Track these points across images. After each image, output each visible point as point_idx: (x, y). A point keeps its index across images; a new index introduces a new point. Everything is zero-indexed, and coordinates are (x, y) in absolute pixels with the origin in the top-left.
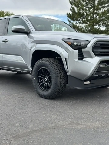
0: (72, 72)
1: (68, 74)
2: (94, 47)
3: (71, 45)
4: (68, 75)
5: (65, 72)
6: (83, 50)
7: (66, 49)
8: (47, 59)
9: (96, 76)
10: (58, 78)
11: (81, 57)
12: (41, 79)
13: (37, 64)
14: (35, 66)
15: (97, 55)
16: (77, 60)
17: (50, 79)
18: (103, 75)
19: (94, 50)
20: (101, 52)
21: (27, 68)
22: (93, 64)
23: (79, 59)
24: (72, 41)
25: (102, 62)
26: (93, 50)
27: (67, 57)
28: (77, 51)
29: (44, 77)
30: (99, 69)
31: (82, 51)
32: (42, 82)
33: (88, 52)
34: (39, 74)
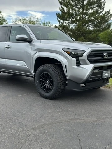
0: (71, 76)
1: (67, 78)
2: (89, 56)
3: (70, 54)
4: (67, 79)
5: (65, 77)
6: (80, 58)
7: (66, 58)
8: (49, 65)
9: (90, 80)
10: (59, 81)
11: (78, 64)
12: (43, 82)
13: (40, 69)
14: (38, 71)
15: (91, 62)
16: (75, 67)
17: (52, 82)
18: (96, 79)
19: (89, 58)
20: (95, 60)
21: (30, 72)
22: (88, 70)
23: (77, 66)
24: (70, 51)
25: (95, 68)
26: (88, 59)
27: (67, 64)
28: (75, 59)
29: (46, 80)
30: (93, 74)
31: (79, 59)
32: (44, 84)
33: (84, 60)
34: (41, 78)
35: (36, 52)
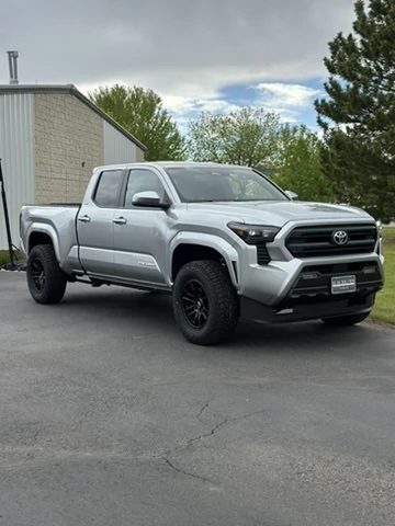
0: (246, 289)
1: (239, 292)
2: (291, 239)
3: (244, 236)
4: (239, 296)
5: (234, 289)
6: (269, 245)
7: (234, 244)
8: (199, 263)
9: (293, 296)
10: (220, 301)
11: (264, 259)
12: (190, 304)
13: (181, 273)
14: (178, 278)
15: (297, 255)
16: (256, 265)
17: (206, 303)
18: (310, 295)
19: (290, 245)
20: (306, 249)
21: (163, 281)
22: (287, 274)
23: (259, 263)
24: (244, 228)
25: (305, 269)
26: (286, 246)
27: (237, 260)
28: (254, 247)
29: (197, 300)
30: (299, 282)
31: (265, 247)
32: (192, 309)
33: (278, 250)
34: (185, 295)
35: (174, 232)
